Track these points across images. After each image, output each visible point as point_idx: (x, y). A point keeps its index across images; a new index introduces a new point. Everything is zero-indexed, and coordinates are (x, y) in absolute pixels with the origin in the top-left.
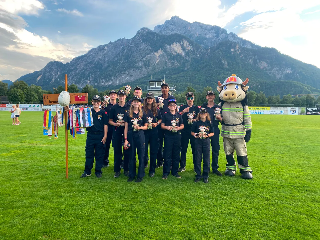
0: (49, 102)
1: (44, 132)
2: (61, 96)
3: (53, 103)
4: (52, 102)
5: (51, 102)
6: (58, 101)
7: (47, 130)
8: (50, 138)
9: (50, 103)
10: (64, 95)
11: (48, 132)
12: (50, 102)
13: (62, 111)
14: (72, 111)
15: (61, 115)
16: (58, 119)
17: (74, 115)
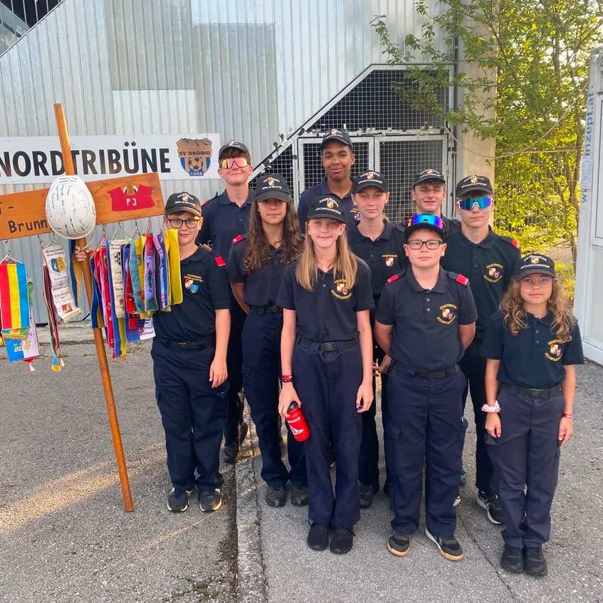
0: (11, 227)
1: (11, 349)
2: (55, 197)
3: (24, 228)
4: (19, 225)
5: (17, 226)
6: (45, 221)
7: (18, 342)
8: (32, 369)
9: (12, 232)
10: (65, 191)
11: (23, 349)
12: (13, 226)
13: (64, 256)
14: (105, 251)
15: (64, 274)
16: (54, 293)
17: (115, 267)
